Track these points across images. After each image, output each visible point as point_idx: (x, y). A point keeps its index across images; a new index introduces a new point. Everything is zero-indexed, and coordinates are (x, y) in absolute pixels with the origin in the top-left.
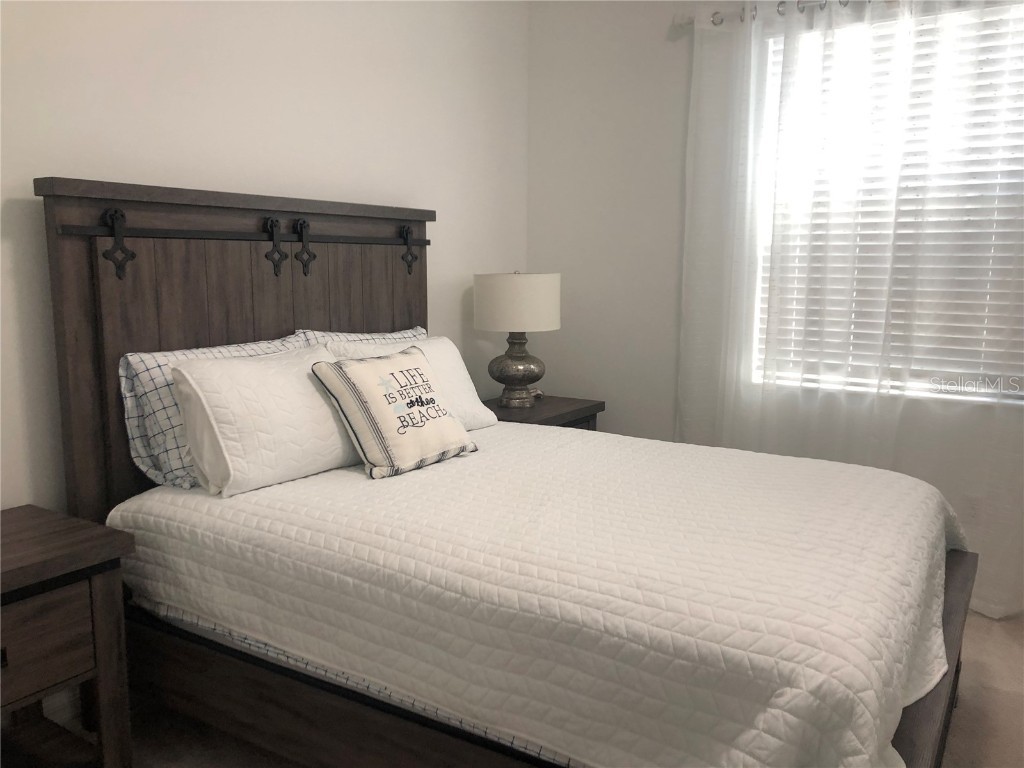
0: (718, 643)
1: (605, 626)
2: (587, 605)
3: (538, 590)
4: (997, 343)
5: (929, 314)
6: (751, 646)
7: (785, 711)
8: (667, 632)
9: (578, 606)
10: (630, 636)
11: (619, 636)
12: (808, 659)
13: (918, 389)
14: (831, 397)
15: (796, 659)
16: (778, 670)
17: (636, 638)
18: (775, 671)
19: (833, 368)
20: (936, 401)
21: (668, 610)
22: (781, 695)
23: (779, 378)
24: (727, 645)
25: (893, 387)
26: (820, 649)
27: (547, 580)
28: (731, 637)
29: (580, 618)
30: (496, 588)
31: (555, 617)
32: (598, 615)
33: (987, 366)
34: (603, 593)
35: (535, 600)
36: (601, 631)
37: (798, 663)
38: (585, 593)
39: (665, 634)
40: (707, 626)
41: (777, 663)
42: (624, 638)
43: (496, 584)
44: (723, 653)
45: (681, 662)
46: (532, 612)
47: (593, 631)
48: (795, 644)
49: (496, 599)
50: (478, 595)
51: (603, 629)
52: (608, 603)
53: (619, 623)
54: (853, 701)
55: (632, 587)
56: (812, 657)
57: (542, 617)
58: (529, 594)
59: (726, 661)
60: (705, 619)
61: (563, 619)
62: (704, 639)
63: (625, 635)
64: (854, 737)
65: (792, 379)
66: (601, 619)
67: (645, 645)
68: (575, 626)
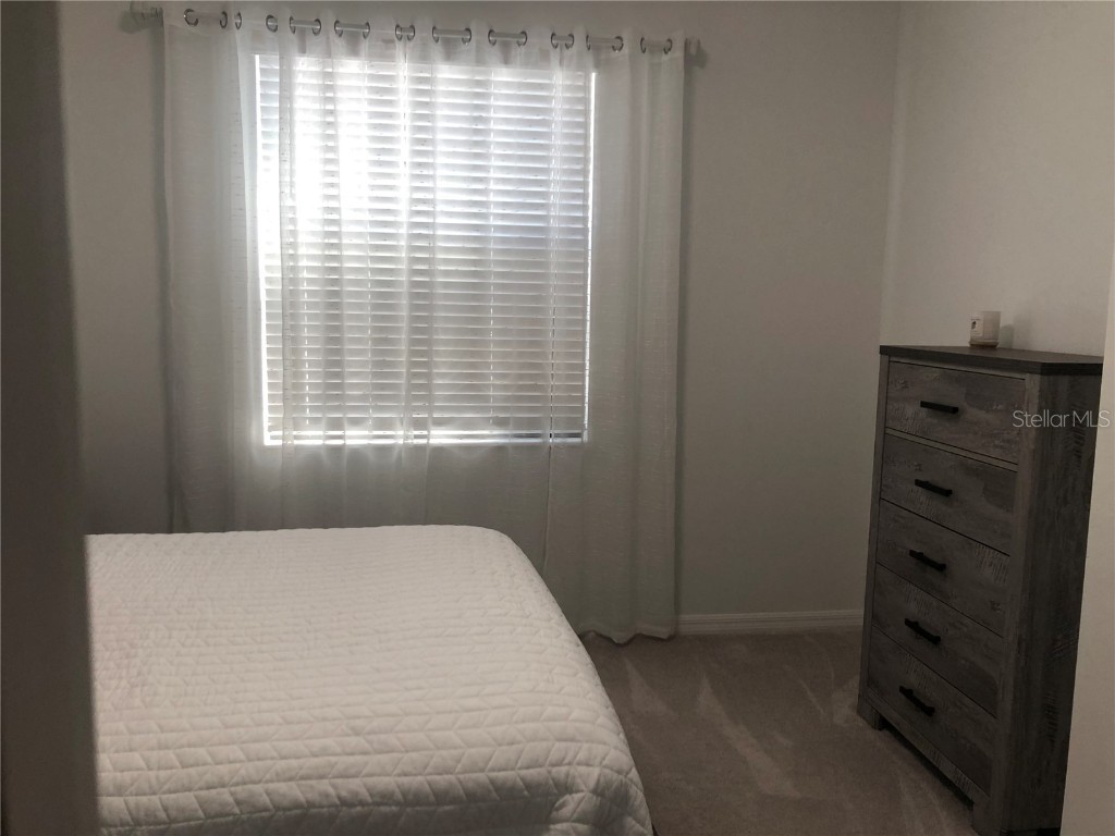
0: (482, 770)
1: (339, 798)
2: (302, 778)
3: (227, 779)
4: (505, 387)
5: (445, 362)
6: (517, 762)
7: (574, 821)
8: (420, 778)
9: (293, 784)
10: (377, 799)
11: (362, 803)
12: (575, 757)
13: (441, 437)
14: (357, 454)
15: (566, 761)
16: (553, 779)
17: (385, 798)
18: (551, 782)
19: (356, 422)
20: (460, 447)
21: (407, 751)
22: (563, 805)
23: (296, 437)
24: (493, 770)
25: (416, 437)
26: (579, 741)
27: (230, 762)
28: (493, 760)
29: (302, 799)
30: (155, 799)
31: (266, 809)
32: (325, 786)
33: (496, 409)
34: (316, 756)
35: (225, 796)
36: (336, 806)
37: (569, 764)
38: (294, 763)
39: (417, 782)
40: (463, 754)
41: (549, 772)
42: (368, 804)
43: (154, 793)
44: (492, 782)
45: (447, 808)
46: (228, 815)
47: (325, 810)
48: (557, 744)
49: (163, 815)
50: (129, 818)
51: (338, 802)
52: (332, 766)
53: (355, 786)
54: (626, 785)
55: (349, 735)
56: (577, 753)
57: (244, 817)
58: (213, 792)
59: (497, 789)
60: (455, 748)
61: (277, 808)
62: (465, 772)
63: (369, 800)
64: (634, 822)
65: (313, 437)
66: (331, 791)
67: (398, 803)
68: (298, 811)
